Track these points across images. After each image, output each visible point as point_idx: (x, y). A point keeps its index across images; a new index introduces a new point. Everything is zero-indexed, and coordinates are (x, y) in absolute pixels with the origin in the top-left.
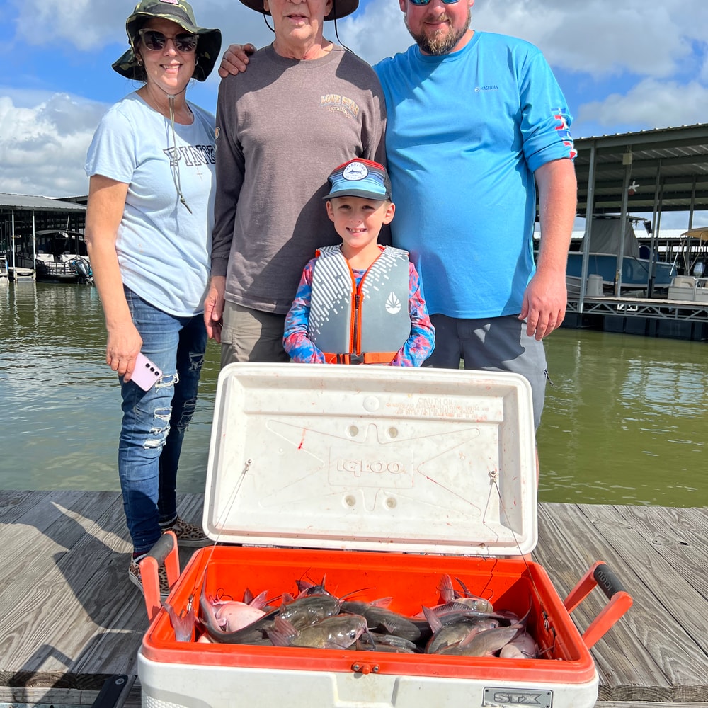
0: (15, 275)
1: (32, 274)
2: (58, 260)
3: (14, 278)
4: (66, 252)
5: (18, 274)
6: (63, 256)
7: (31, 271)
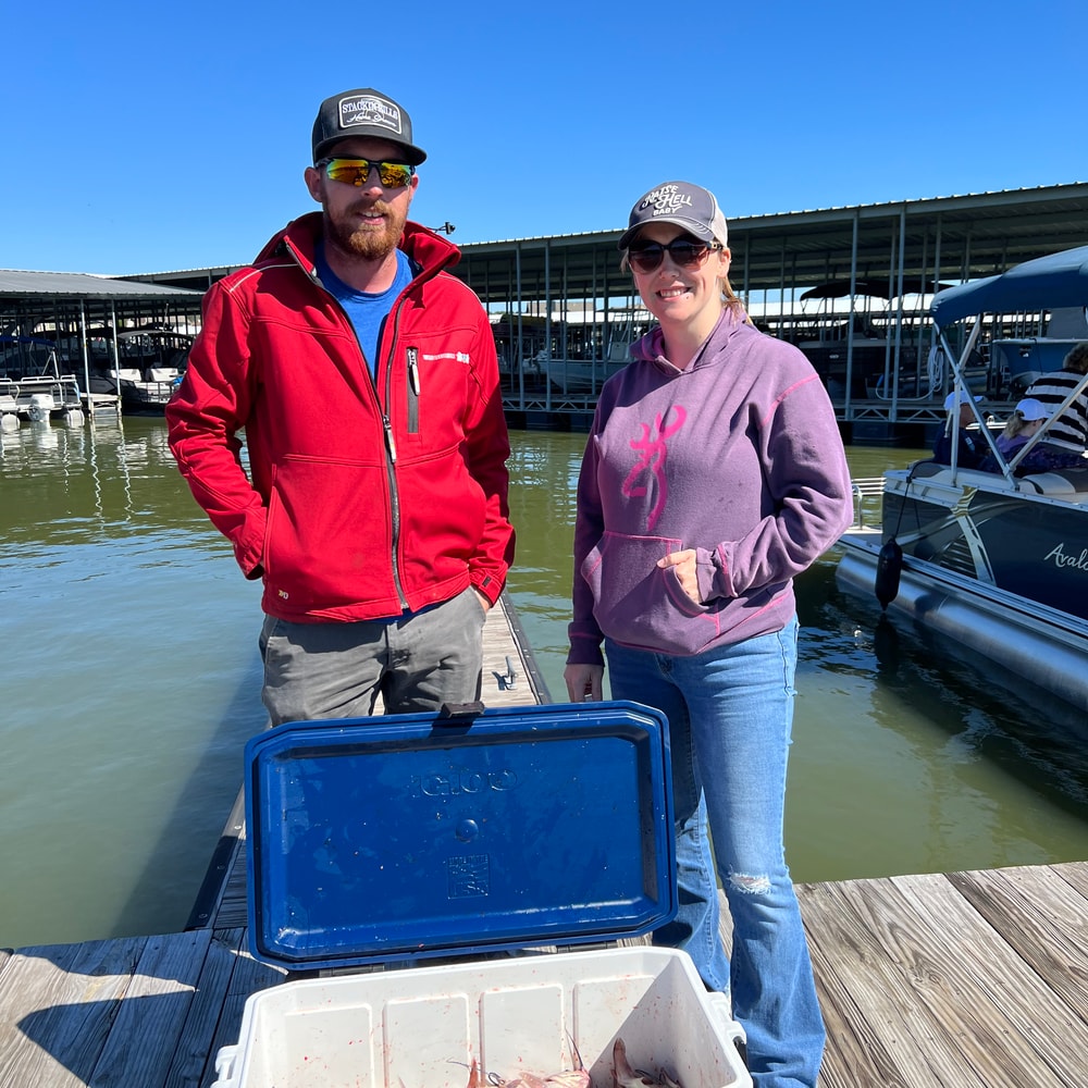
0: (91, 406)
1: (115, 403)
2: (147, 378)
3: (90, 412)
4: (155, 364)
5: (96, 404)
6: (153, 370)
7: (114, 398)
